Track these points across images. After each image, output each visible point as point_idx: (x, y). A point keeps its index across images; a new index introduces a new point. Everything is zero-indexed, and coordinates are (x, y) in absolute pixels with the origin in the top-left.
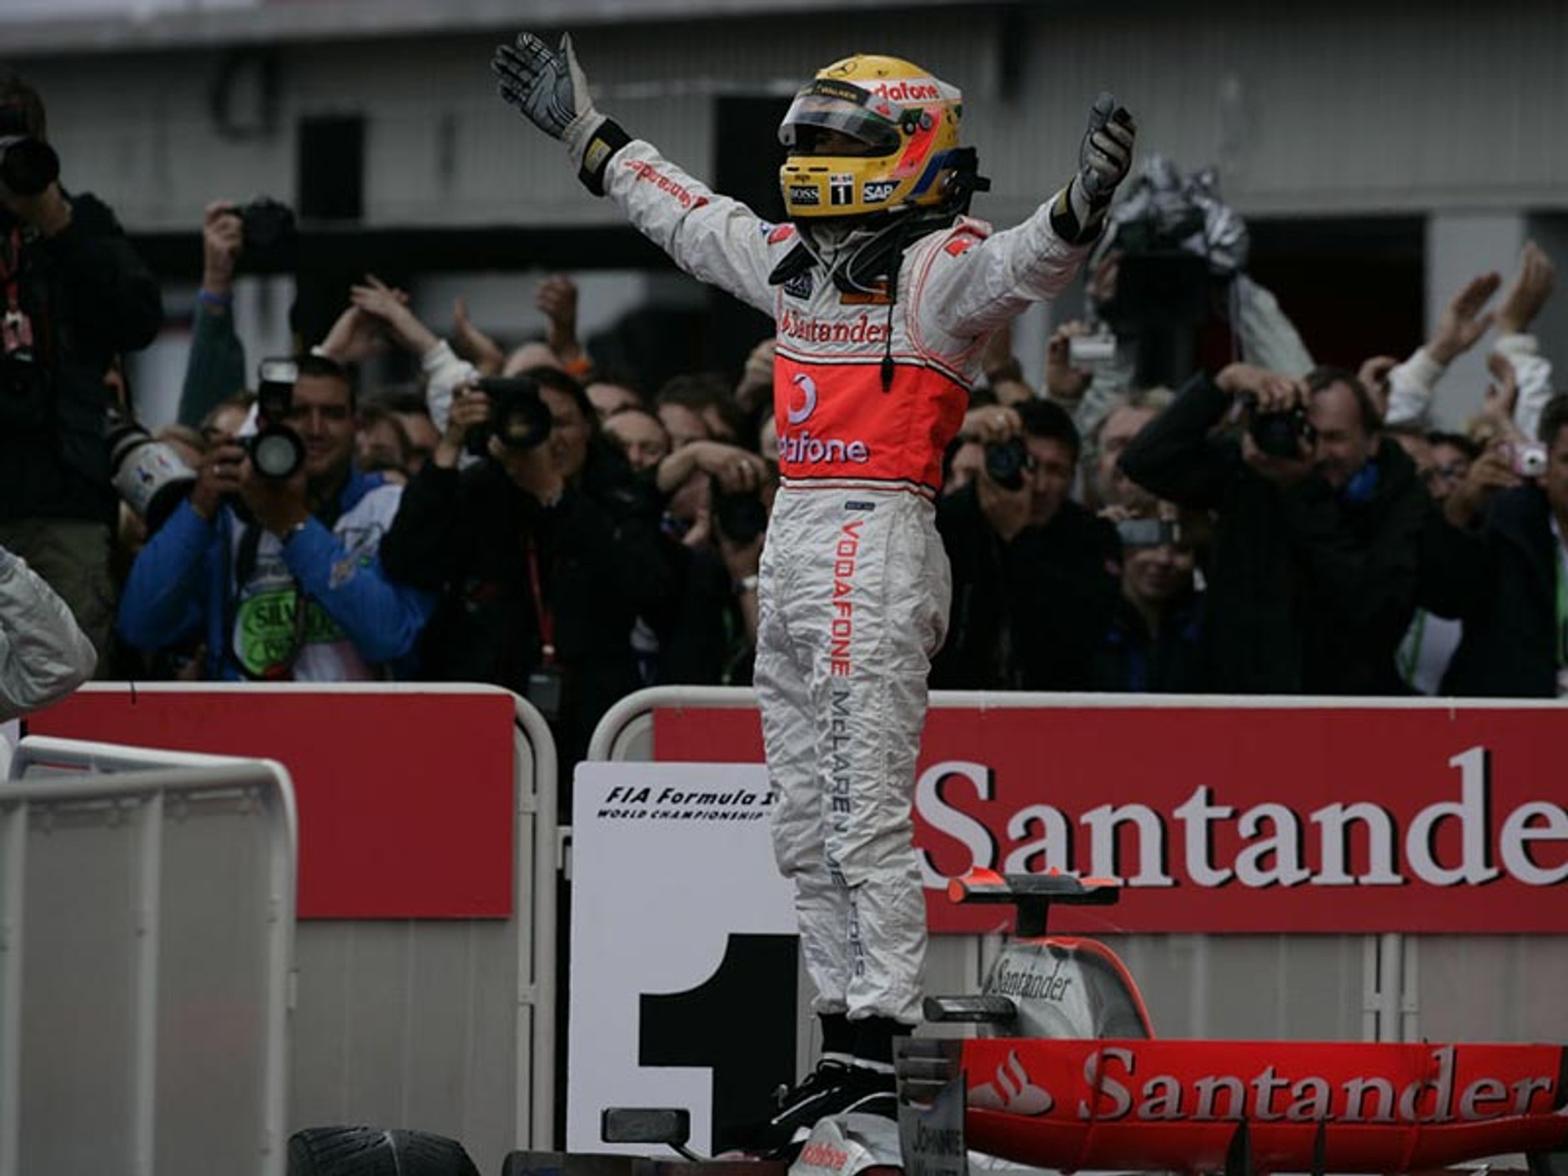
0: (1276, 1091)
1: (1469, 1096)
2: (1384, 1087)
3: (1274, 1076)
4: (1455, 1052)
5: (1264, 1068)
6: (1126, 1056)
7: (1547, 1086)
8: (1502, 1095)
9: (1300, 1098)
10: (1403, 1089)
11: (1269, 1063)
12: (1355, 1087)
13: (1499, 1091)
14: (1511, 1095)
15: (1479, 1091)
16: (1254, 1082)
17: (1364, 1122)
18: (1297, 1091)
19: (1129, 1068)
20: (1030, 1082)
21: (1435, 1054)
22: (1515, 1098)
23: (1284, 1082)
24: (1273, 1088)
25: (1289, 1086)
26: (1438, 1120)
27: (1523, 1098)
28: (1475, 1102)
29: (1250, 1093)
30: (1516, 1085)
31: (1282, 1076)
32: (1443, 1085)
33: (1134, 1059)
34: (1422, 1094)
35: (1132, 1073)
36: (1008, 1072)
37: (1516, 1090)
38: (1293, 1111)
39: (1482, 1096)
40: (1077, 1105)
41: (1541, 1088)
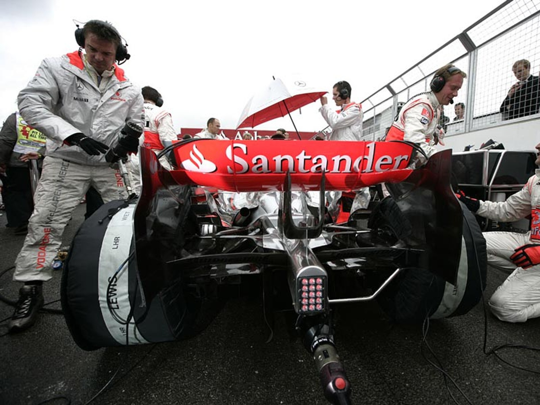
0: (306, 161)
1: (379, 162)
2: (348, 159)
3: (305, 155)
4: (375, 145)
5: (301, 152)
6: (243, 147)
7: (406, 159)
8: (391, 162)
9: (315, 164)
10: (355, 159)
11: (303, 150)
12: (337, 159)
13: (390, 161)
14: (394, 161)
15: (382, 161)
16: (297, 157)
17: (340, 173)
18: (314, 161)
19: (245, 152)
20: (205, 159)
21: (368, 146)
22: (395, 163)
23: (309, 157)
24: (305, 159)
25: (311, 159)
26: (367, 172)
27: (397, 163)
28: (381, 165)
29: (296, 162)
30: (395, 158)
31: (308, 155)
32: (370, 158)
33: (247, 148)
34: (362, 161)
35: (247, 154)
36: (194, 153)
37: (396, 160)
38: (313, 169)
39: (384, 163)
40: (227, 168)
41: (404, 159)
